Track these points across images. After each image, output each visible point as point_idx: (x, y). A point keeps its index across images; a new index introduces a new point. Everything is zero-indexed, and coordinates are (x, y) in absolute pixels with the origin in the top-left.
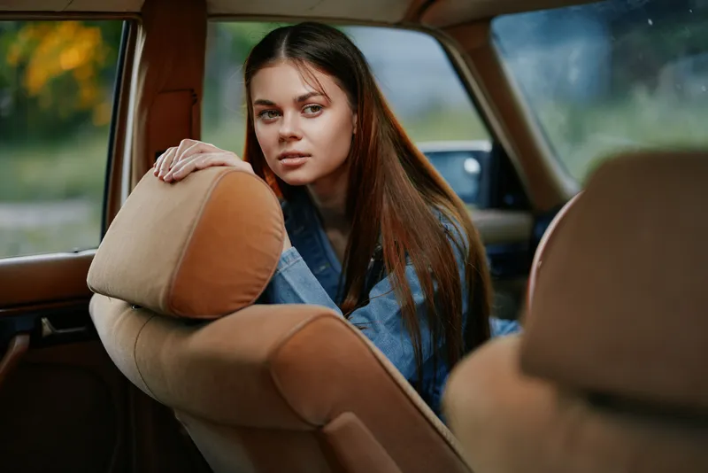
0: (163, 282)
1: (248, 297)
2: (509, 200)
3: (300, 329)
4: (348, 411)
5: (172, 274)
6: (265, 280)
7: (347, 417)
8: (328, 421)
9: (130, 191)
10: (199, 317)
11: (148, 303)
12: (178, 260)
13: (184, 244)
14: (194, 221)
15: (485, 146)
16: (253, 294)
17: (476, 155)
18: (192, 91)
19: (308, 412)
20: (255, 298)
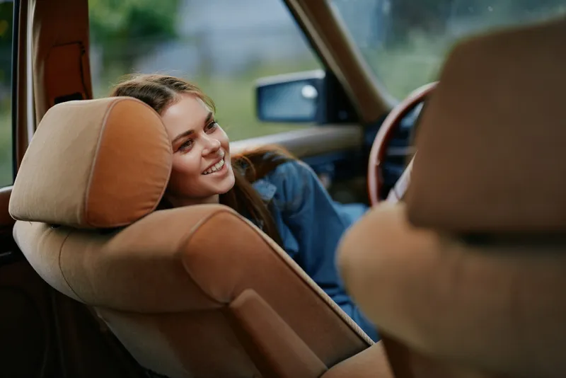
0: (78, 201)
1: (151, 204)
2: (343, 115)
3: (201, 225)
4: (248, 288)
5: (85, 194)
6: (162, 188)
7: (249, 293)
8: (233, 298)
9: (35, 129)
10: (112, 226)
11: (67, 221)
12: (87, 180)
13: (91, 167)
14: (96, 146)
15: (319, 74)
16: (154, 200)
17: (312, 82)
18: (80, 43)
19: (215, 292)
20: (156, 204)
